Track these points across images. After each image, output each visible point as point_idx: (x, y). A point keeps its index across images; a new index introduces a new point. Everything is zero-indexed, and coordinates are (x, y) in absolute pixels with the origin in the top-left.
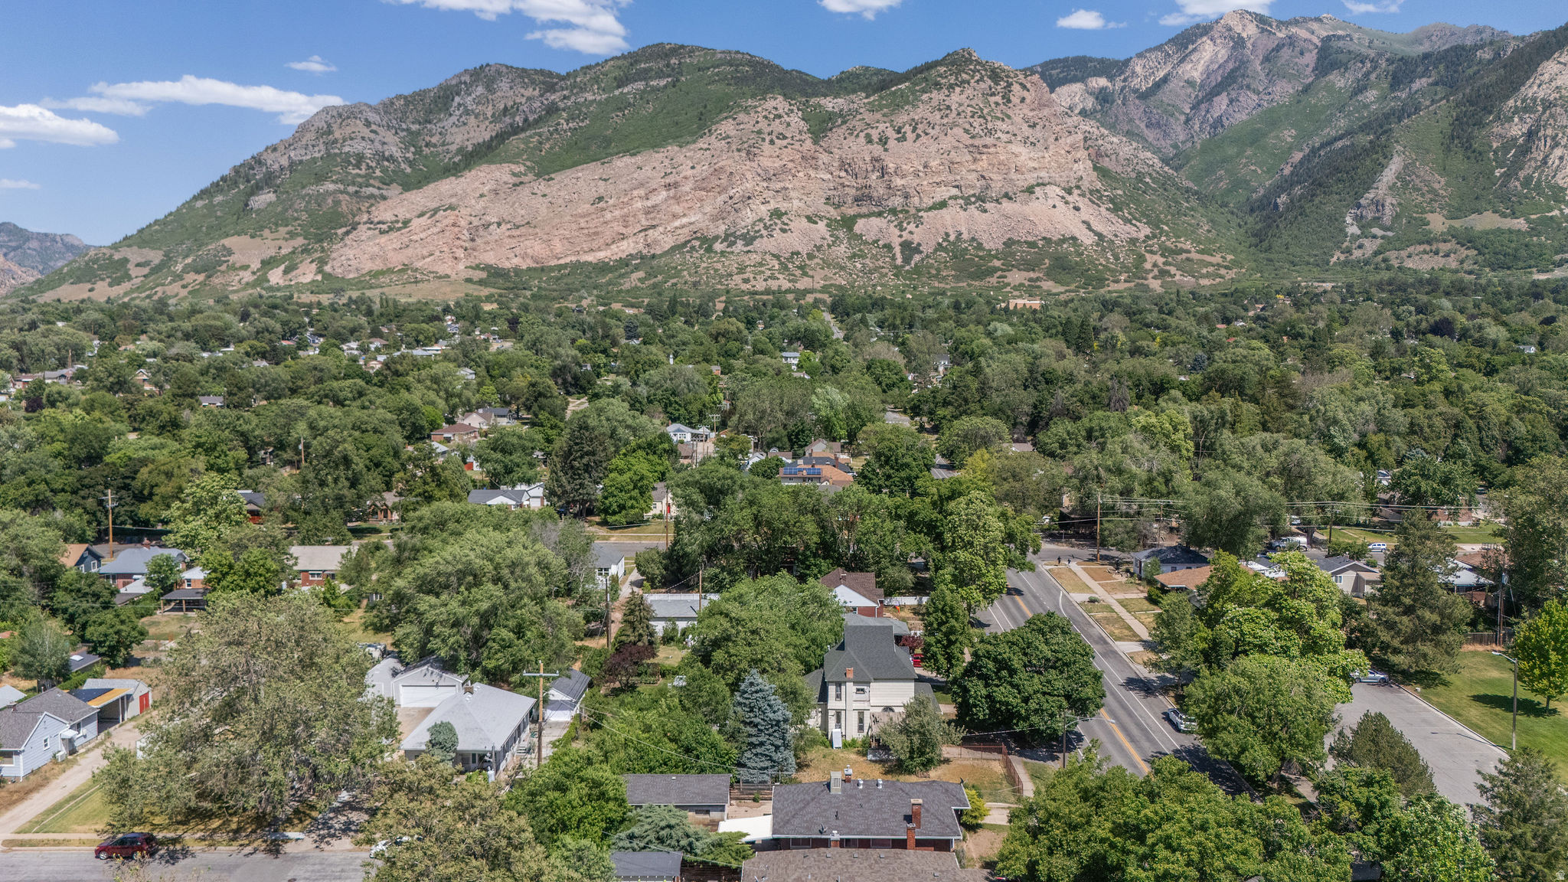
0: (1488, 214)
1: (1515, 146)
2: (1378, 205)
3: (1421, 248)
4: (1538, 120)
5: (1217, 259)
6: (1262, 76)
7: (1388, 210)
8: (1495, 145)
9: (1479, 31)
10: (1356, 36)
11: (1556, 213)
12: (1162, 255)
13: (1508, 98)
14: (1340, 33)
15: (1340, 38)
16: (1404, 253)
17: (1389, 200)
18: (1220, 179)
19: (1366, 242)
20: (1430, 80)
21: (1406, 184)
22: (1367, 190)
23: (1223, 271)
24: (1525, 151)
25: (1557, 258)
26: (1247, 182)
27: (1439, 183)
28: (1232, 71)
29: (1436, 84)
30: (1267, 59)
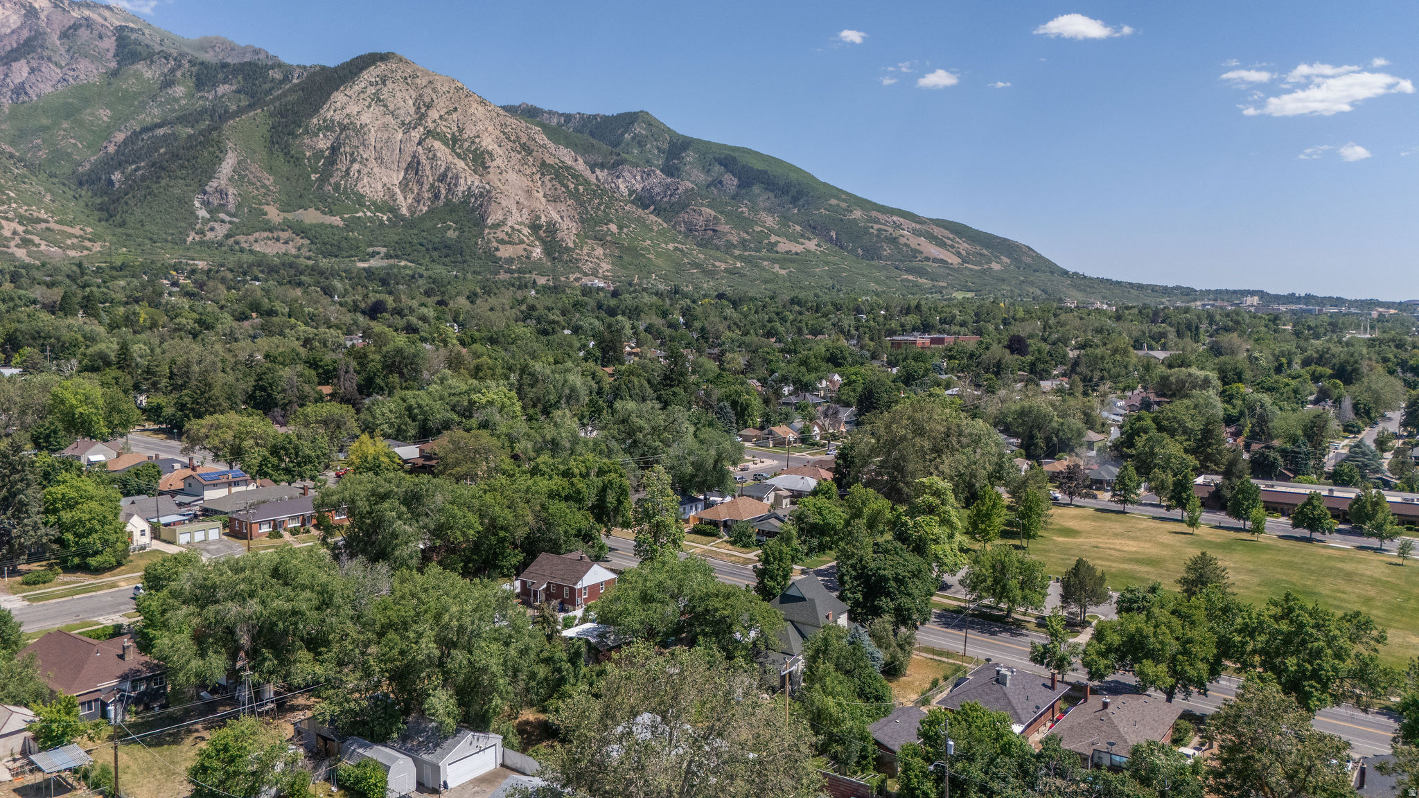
0: (311, 210)
1: (322, 156)
2: (222, 193)
3: (265, 234)
4: (338, 138)
5: (76, 231)
6: (63, 51)
7: (231, 198)
8: (308, 154)
9: (256, 52)
10: (147, 32)
11: (360, 214)
12: (20, 223)
13: (312, 116)
14: (131, 25)
15: (132, 30)
16: (251, 238)
17: (231, 191)
18: (38, 148)
19: (216, 225)
20: (234, 88)
21: (242, 178)
22: (210, 178)
23: (88, 244)
24: (331, 161)
25: (370, 250)
26: (69, 155)
27: (269, 180)
28: (29, 40)
29: (238, 91)
30: (64, 35)
